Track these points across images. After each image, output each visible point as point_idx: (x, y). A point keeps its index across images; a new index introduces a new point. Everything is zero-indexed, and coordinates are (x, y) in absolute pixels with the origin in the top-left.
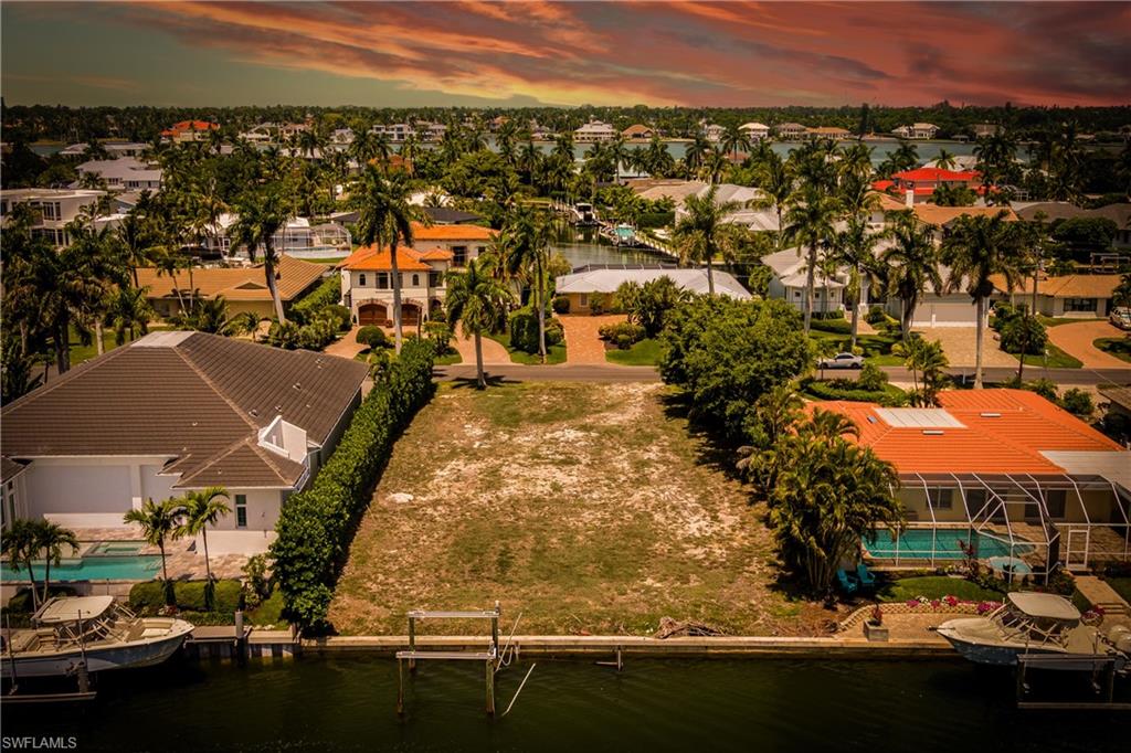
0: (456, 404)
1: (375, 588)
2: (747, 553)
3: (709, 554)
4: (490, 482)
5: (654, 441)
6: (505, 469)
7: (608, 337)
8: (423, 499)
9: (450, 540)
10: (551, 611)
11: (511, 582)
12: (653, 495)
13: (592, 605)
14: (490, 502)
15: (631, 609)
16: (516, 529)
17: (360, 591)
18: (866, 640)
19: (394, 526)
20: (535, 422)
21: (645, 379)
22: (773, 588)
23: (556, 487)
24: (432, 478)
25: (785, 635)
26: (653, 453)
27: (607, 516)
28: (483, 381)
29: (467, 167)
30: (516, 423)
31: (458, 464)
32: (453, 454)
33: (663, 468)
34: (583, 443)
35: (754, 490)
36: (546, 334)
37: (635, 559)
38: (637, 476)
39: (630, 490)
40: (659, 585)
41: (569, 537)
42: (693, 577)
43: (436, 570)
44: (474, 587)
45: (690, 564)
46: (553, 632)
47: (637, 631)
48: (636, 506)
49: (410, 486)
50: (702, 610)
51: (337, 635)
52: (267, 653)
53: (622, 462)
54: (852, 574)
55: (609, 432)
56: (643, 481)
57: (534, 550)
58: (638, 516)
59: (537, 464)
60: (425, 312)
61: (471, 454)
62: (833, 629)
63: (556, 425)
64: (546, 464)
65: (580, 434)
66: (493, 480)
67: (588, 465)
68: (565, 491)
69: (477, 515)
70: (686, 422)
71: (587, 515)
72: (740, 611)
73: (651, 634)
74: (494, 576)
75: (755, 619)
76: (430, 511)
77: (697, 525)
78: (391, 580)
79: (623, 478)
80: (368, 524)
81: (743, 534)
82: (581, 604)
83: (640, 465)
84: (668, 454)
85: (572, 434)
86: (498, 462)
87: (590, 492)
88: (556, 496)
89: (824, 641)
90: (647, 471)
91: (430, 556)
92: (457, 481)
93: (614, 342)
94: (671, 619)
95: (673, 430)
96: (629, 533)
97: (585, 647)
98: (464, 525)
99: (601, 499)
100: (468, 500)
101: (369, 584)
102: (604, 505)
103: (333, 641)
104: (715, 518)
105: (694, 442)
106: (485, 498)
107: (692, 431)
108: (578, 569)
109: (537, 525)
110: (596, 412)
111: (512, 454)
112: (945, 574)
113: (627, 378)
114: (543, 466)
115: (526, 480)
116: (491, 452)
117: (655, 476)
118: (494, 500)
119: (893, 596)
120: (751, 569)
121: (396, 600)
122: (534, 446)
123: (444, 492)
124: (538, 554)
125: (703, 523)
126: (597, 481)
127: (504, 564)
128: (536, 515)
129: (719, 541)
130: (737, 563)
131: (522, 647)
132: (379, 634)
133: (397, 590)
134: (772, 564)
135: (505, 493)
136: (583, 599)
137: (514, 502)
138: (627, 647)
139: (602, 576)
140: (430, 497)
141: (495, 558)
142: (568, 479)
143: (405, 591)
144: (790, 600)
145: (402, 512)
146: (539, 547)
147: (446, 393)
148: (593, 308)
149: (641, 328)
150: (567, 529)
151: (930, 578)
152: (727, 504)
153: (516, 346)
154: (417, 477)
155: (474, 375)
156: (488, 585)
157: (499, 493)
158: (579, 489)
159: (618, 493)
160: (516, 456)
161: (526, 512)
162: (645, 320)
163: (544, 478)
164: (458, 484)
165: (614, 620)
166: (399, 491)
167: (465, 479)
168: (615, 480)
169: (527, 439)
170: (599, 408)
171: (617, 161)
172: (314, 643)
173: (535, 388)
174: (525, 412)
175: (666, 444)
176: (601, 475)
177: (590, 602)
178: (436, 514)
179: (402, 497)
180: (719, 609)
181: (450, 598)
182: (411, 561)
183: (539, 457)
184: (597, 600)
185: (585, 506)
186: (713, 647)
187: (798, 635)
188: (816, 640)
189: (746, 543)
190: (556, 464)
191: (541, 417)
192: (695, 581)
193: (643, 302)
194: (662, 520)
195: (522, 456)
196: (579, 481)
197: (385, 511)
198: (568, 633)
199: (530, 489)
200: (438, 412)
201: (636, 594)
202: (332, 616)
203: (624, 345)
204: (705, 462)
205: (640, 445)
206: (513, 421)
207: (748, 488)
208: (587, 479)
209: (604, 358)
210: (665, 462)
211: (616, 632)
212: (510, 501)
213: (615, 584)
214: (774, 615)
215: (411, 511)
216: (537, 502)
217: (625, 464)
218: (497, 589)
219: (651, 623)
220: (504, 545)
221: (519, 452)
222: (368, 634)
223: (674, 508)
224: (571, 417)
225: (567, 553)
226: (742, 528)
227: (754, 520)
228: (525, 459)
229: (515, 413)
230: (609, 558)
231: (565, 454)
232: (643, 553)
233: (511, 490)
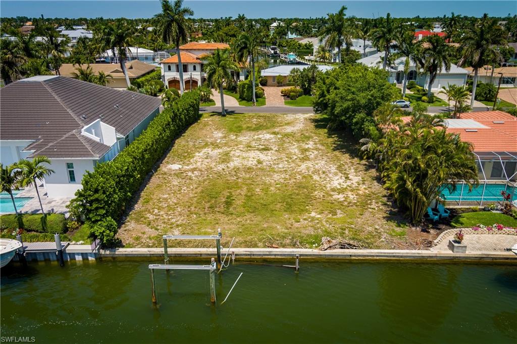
0: (210, 123)
1: (151, 217)
2: (369, 197)
3: (346, 198)
4: (224, 159)
5: (311, 139)
6: (232, 153)
7: (286, 95)
8: (187, 167)
9: (199, 190)
10: (255, 232)
11: (232, 214)
12: (312, 166)
13: (280, 229)
14: (223, 169)
15: (303, 231)
16: (237, 184)
17: (142, 219)
18: (451, 252)
19: (169, 182)
20: (250, 130)
21: (304, 112)
22: (388, 219)
23: (259, 162)
24: (193, 157)
25: (399, 248)
26: (310, 145)
27: (287, 177)
28: (225, 113)
29: (224, 33)
30: (240, 131)
31: (208, 150)
32: (206, 145)
33: (316, 152)
34: (274, 140)
35: (367, 163)
36: (256, 93)
37: (304, 200)
38: (303, 156)
39: (299, 164)
40: (319, 216)
41: (266, 188)
42: (339, 212)
43: (189, 207)
44: (210, 217)
45: (336, 203)
46: (256, 246)
47: (307, 245)
48: (303, 171)
49: (181, 161)
50: (347, 232)
51: (123, 247)
52: (79, 258)
53: (294, 149)
54: (435, 210)
55: (287, 135)
56: (305, 159)
57: (246, 196)
58: (304, 177)
59: (250, 150)
60: (199, 83)
61: (215, 145)
62: (429, 244)
63: (260, 132)
64: (254, 150)
65: (272, 136)
66: (226, 157)
67: (276, 151)
68: (264, 164)
69: (215, 176)
70: (326, 130)
71: (276, 176)
72: (370, 233)
73: (316, 247)
74: (222, 210)
75: (380, 238)
76: (190, 174)
77: (337, 182)
78: (162, 213)
79: (295, 157)
80: (155, 180)
81: (364, 186)
82: (273, 228)
83: (304, 151)
84: (318, 145)
85: (268, 136)
86: (229, 149)
87: (278, 164)
88: (259, 166)
89: (424, 252)
90: (308, 153)
91: (186, 199)
92: (207, 158)
93: (288, 97)
94: (329, 239)
95: (320, 134)
96: (300, 186)
97: (275, 255)
98: (208, 181)
99: (283, 168)
100: (211, 168)
101: (148, 215)
102: (286, 171)
103: (121, 251)
104: (347, 178)
105: (331, 140)
106: (221, 167)
107: (329, 135)
108: (271, 206)
109: (249, 181)
110: (280, 126)
111: (237, 145)
112: (489, 210)
113: (295, 112)
114: (252, 151)
115: (243, 158)
116: (226, 144)
117: (312, 156)
118: (226, 168)
119: (462, 224)
120: (372, 207)
121: (163, 225)
122: (248, 141)
123: (199, 164)
124: (248, 198)
125: (341, 181)
126: (281, 159)
127: (228, 204)
128: (248, 176)
129: (352, 191)
130: (364, 203)
131: (236, 255)
132: (149, 247)
133: (164, 219)
134: (385, 204)
135: (232, 165)
136: (274, 225)
137: (237, 170)
138: (301, 255)
139: (285, 211)
140: (191, 167)
141: (224, 200)
142: (266, 157)
143: (169, 220)
144: (400, 226)
145: (175, 174)
146: (249, 194)
147: (206, 118)
148: (278, 83)
149: (302, 90)
150: (265, 184)
151: (481, 212)
152: (353, 171)
153: (242, 98)
154: (186, 156)
155: (221, 111)
156: (218, 216)
157: (228, 165)
158: (272, 163)
159: (293, 165)
160: (239, 146)
161: (243, 175)
162: (303, 86)
163: (252, 158)
164: (207, 160)
165: (293, 238)
166: (174, 163)
167: (211, 157)
168: (291, 158)
169: (245, 138)
170: (282, 124)
171: (288, 30)
172: (108, 252)
173: (250, 116)
174: (244, 126)
175: (317, 140)
176: (283, 155)
177: (278, 227)
178: (193, 175)
179: (176, 167)
180: (356, 232)
181: (194, 224)
182: (175, 201)
183: (250, 147)
184: (283, 225)
185: (275, 172)
186: (355, 256)
187: (407, 249)
188: (420, 251)
189: (367, 191)
190: (259, 150)
191: (252, 128)
192: (340, 214)
193: (302, 77)
194: (318, 179)
195: (242, 146)
196: (271, 159)
197: (165, 174)
198: (265, 246)
199: (245, 163)
200: (201, 126)
201: (306, 222)
202: (121, 234)
203: (293, 98)
204: (338, 149)
205: (303, 141)
206: (239, 130)
207: (364, 162)
208: (276, 158)
209: (284, 103)
210: (317, 149)
211: (294, 245)
212: (234, 169)
213: (293, 216)
214: (391, 235)
215: (179, 174)
216: (249, 170)
217: (296, 150)
218: (224, 219)
219: (315, 241)
220: (230, 192)
221: (241, 144)
222: (142, 247)
223: (324, 172)
224: (267, 128)
225: (265, 197)
226: (364, 183)
227: (370, 179)
228: (243, 148)
229: (239, 127)
230: (289, 200)
231: (265, 145)
232: (308, 197)
233: (235, 163)
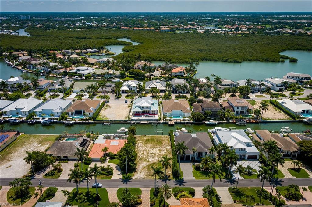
16: (157, 144)
23: (153, 149)
27: (148, 146)
41: (152, 144)
53: (145, 153)
58: (145, 146)
66: (160, 150)
69: (161, 146)
71: (150, 146)
76: (165, 146)
96: (146, 144)
100: (162, 148)
106: (160, 148)
108: (151, 140)
115: (156, 151)
135: (158, 149)
137: (157, 147)
140: (166, 148)
142: (152, 151)
158: (150, 149)
161: (156, 146)
168: (146, 151)
176: (148, 152)
179: (168, 148)
192: (142, 139)
194: (143, 145)
196: (150, 151)
199: (155, 149)
215: (167, 146)
216: (155, 147)
223: (141, 147)
225: (152, 142)
230: (148, 141)
232: (146, 142)
233: (157, 149)
